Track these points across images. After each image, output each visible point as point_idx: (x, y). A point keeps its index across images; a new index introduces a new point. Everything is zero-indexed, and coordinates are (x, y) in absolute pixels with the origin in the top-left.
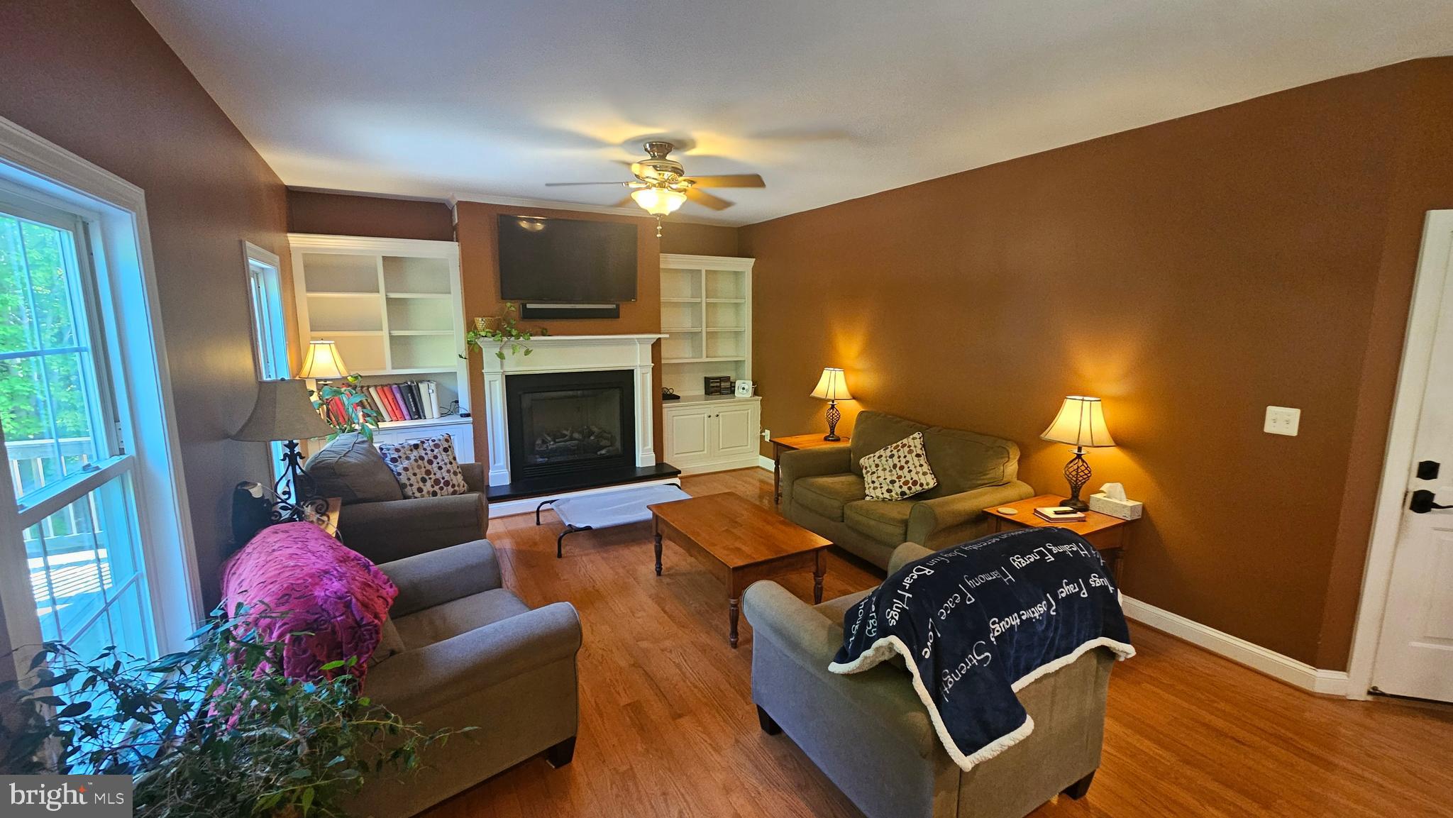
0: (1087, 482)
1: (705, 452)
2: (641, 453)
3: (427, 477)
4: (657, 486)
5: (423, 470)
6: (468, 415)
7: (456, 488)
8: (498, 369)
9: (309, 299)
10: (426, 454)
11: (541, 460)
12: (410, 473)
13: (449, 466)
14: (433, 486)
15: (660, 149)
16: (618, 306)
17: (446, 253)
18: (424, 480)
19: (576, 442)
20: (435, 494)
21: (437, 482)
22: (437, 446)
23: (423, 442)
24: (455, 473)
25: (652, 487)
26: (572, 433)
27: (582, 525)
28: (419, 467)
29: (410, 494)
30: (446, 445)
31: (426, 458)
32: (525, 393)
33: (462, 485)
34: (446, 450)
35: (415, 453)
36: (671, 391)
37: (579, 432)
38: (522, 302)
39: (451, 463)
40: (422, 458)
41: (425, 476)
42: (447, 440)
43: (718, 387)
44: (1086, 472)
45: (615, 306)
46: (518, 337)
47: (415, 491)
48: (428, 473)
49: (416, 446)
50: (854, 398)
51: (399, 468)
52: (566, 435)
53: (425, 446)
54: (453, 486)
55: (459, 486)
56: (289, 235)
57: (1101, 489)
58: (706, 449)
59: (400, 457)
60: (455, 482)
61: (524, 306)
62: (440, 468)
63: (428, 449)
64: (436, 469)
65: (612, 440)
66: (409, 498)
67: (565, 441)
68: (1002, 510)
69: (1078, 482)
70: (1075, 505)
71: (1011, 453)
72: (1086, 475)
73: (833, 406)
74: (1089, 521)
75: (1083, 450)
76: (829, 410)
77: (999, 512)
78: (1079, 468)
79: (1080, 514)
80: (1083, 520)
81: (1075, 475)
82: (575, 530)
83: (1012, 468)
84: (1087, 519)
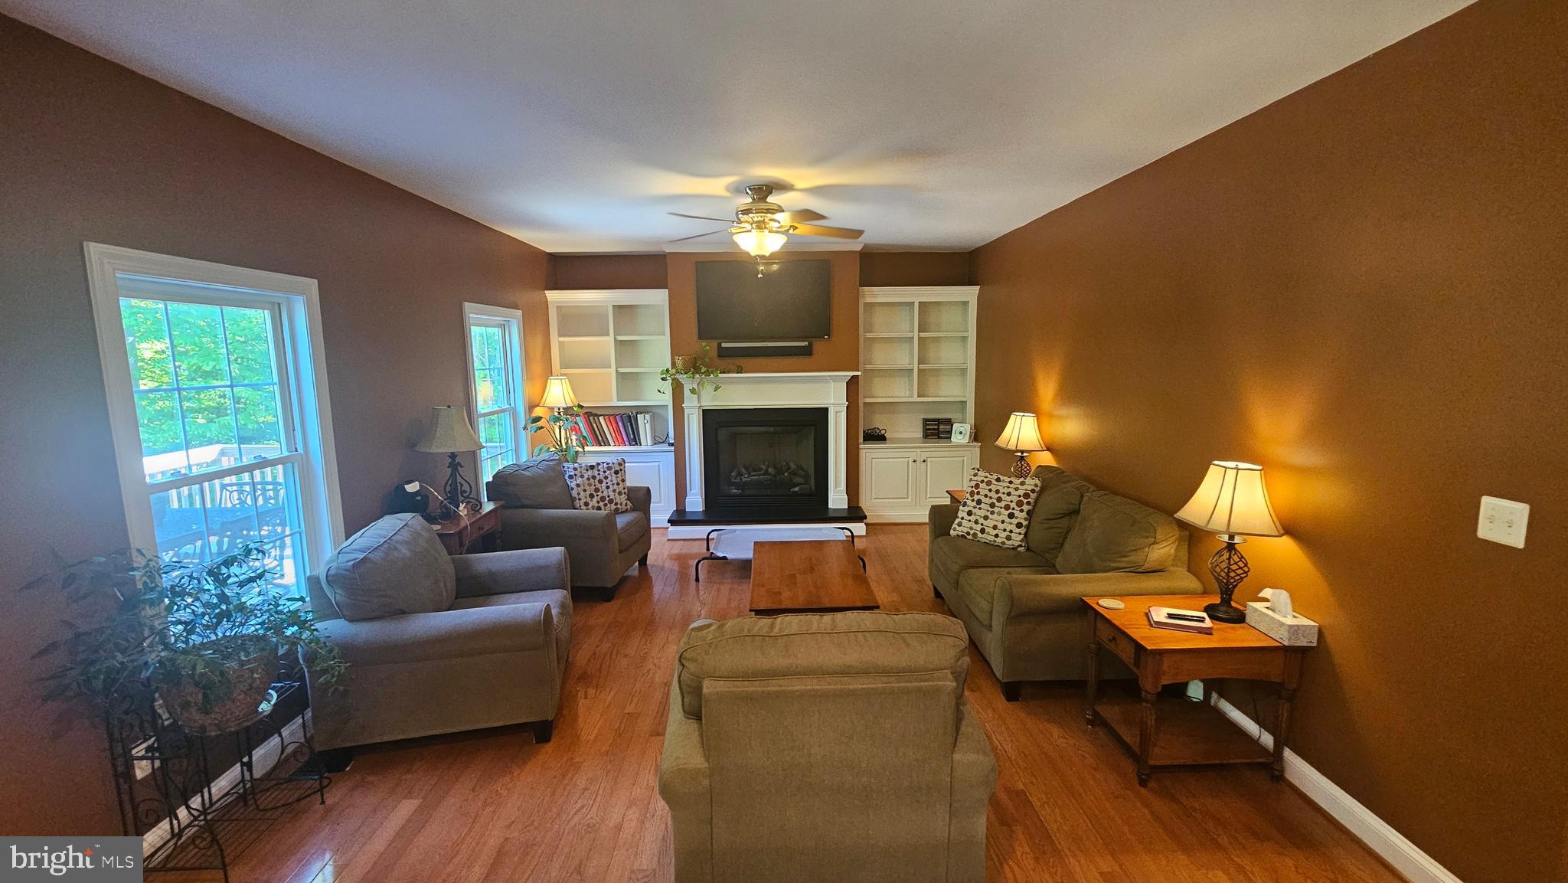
0: (1239, 585)
1: (910, 500)
2: (832, 494)
3: (595, 494)
4: (825, 528)
5: (593, 487)
6: (672, 445)
7: (619, 506)
8: (696, 404)
9: (560, 342)
10: (599, 474)
11: (736, 491)
12: (580, 489)
13: (616, 486)
14: (598, 502)
15: (762, 191)
16: (810, 344)
17: (658, 298)
18: (592, 496)
19: (769, 476)
20: (599, 508)
21: (603, 499)
22: (609, 468)
23: (598, 464)
24: (620, 493)
25: (821, 529)
26: (768, 466)
27: (721, 555)
28: (590, 485)
29: (578, 506)
30: (618, 468)
31: (598, 478)
32: (721, 427)
33: (624, 503)
34: (616, 472)
35: (590, 473)
36: (883, 432)
37: (775, 468)
38: (717, 341)
39: (618, 484)
40: (594, 477)
41: (593, 493)
42: (620, 464)
43: (936, 430)
44: (1246, 569)
45: (807, 343)
46: (707, 373)
47: (582, 504)
48: (597, 490)
49: (592, 467)
50: (1048, 449)
51: (573, 485)
52: (762, 469)
53: (600, 467)
54: (616, 504)
55: (621, 504)
56: (546, 292)
57: (1259, 595)
58: (910, 497)
59: (576, 475)
60: (618, 501)
61: (719, 345)
62: (608, 487)
63: (602, 470)
64: (604, 488)
65: (807, 477)
66: (577, 509)
67: (760, 475)
68: (1105, 602)
69: (1232, 581)
70: (1226, 612)
71: (1159, 532)
72: (1245, 572)
73: (1022, 458)
74: (1216, 636)
75: (1236, 537)
76: (1016, 462)
77: (1098, 603)
78: (1232, 562)
79: (1208, 623)
80: (1208, 632)
81: (1226, 570)
82: (712, 557)
83: (1161, 551)
84: (1213, 632)
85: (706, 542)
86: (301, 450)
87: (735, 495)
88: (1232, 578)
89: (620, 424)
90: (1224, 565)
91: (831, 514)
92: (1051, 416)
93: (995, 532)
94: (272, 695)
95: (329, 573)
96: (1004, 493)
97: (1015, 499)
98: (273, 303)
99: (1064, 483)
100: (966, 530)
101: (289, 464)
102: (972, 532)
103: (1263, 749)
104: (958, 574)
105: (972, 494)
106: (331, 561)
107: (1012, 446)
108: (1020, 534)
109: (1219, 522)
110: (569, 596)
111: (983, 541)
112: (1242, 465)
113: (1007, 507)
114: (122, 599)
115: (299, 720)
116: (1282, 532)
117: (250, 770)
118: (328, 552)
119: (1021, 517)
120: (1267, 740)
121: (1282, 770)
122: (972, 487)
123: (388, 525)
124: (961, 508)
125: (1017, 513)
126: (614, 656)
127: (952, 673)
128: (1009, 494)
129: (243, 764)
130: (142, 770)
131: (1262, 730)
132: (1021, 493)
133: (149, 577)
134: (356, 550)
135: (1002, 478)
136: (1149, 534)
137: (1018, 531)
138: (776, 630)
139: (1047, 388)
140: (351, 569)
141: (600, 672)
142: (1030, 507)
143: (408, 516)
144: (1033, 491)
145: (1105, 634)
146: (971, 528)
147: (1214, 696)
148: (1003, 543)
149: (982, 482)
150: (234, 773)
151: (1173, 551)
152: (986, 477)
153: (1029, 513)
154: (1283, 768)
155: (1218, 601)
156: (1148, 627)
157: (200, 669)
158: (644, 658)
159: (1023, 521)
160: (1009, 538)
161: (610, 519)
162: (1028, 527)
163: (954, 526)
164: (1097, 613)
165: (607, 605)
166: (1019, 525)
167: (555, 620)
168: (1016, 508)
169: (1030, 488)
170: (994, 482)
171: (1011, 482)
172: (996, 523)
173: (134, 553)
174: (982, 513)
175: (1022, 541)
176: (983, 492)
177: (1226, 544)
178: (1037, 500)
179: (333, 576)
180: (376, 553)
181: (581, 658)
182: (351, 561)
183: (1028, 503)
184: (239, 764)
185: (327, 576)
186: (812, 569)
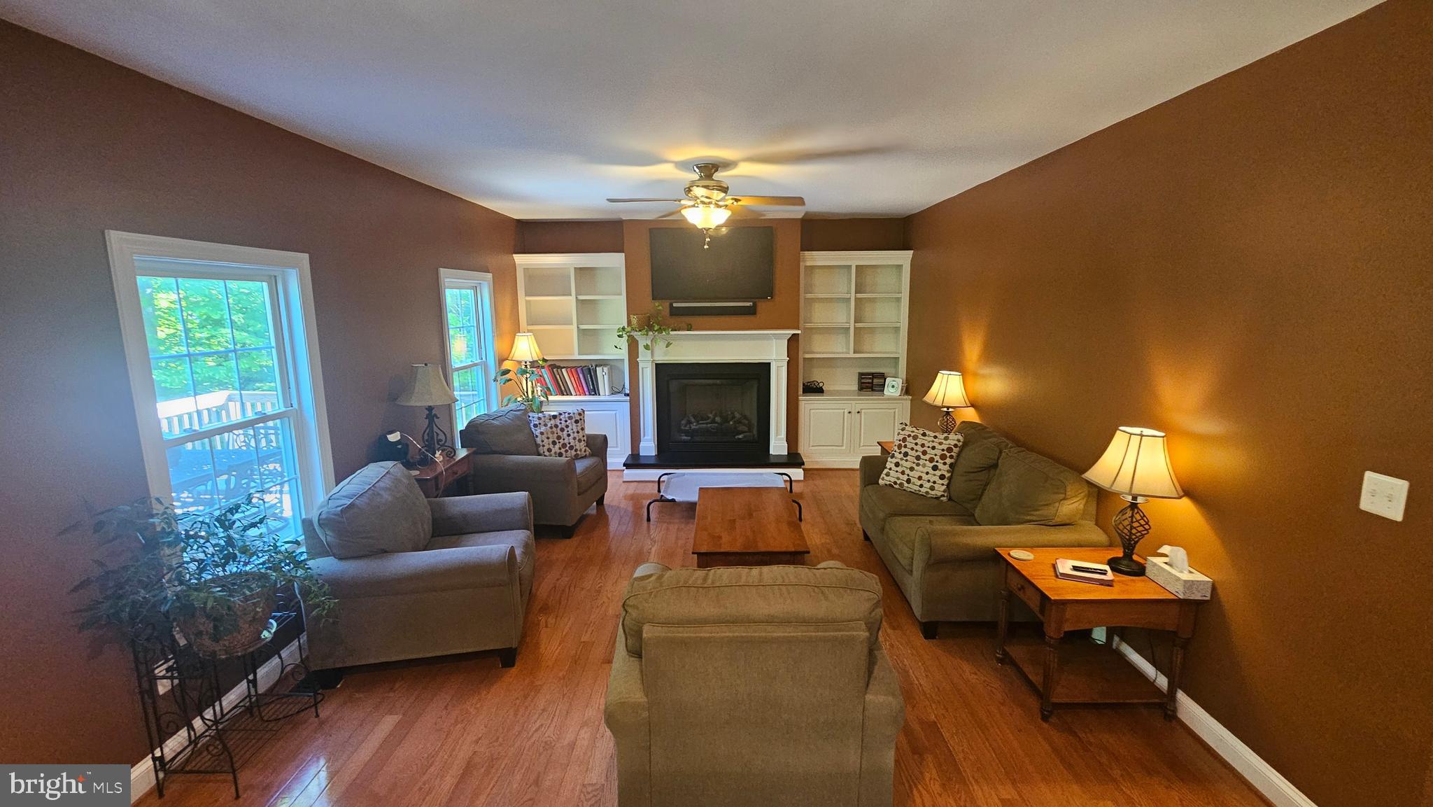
1: (844, 448)
2: (773, 441)
3: (557, 441)
4: (766, 474)
5: (556, 435)
6: (628, 395)
8: (649, 358)
9: (527, 301)
10: (561, 423)
11: (686, 438)
12: (544, 437)
13: (576, 434)
14: (560, 449)
15: (708, 169)
16: (755, 304)
17: (614, 262)
18: (554, 443)
19: (716, 425)
20: (560, 455)
21: (564, 445)
22: (570, 418)
23: (560, 414)
24: (580, 441)
25: (761, 474)
26: (715, 415)
27: (670, 497)
28: (553, 433)
29: (542, 452)
30: (578, 418)
31: (560, 426)
32: (672, 379)
33: (583, 450)
34: (577, 422)
35: (553, 422)
36: (821, 385)
37: (721, 417)
38: (670, 301)
39: (578, 432)
40: (556, 426)
41: (556, 440)
42: (580, 414)
43: (871, 383)
45: (751, 304)
46: (660, 331)
47: (546, 450)
48: (559, 438)
49: (555, 417)
50: (972, 406)
51: (537, 432)
52: (710, 418)
53: (561, 417)
54: (576, 450)
55: (581, 450)
56: (514, 255)
57: (1159, 551)
58: (844, 445)
59: (540, 424)
60: (578, 447)
61: (671, 305)
62: (569, 435)
63: (563, 419)
64: (565, 436)
65: (750, 426)
66: (540, 455)
67: (707, 424)
68: (1017, 553)
69: (1134, 537)
70: (1127, 566)
71: (1069, 488)
72: (1146, 530)
73: (948, 413)
74: (1117, 587)
75: (1139, 497)
76: (943, 417)
77: (1009, 554)
78: (1134, 520)
79: (1110, 576)
80: (1109, 584)
81: (1129, 528)
82: (662, 500)
83: (1071, 506)
84: (1114, 584)
85: (657, 484)
86: (296, 406)
87: (685, 442)
88: (1134, 535)
89: (581, 376)
90: (1126, 523)
91: (772, 460)
92: (975, 375)
93: (919, 483)
94: (271, 624)
95: (321, 517)
96: (929, 447)
97: (939, 453)
98: (270, 276)
99: (985, 438)
100: (893, 480)
101: (286, 419)
102: (898, 482)
103: (1158, 691)
104: (884, 520)
105: (900, 447)
106: (322, 507)
107: (938, 402)
108: (943, 484)
109: (1122, 485)
110: (532, 536)
111: (909, 490)
112: (1147, 431)
113: (931, 460)
114: (143, 542)
115: (296, 643)
116: (1182, 493)
117: (255, 686)
118: (321, 497)
119: (944, 469)
120: (1162, 682)
121: (1175, 711)
122: (900, 440)
123: (373, 473)
124: (889, 459)
125: (940, 466)
126: (572, 589)
127: (865, 624)
128: (934, 448)
129: (249, 682)
130: (163, 687)
131: (1159, 673)
132: (945, 447)
133: (167, 523)
134: (344, 497)
135: (927, 433)
136: (1061, 491)
137: (941, 482)
138: (709, 581)
139: (972, 349)
140: (339, 513)
141: (560, 603)
142: (952, 461)
143: (389, 464)
144: (956, 446)
145: (1014, 582)
146: (898, 479)
147: (1116, 639)
148: (927, 493)
149: (909, 436)
150: (242, 688)
151: (1082, 506)
152: (913, 432)
153: (951, 465)
154: (1176, 708)
155: (1121, 555)
156: (1054, 578)
157: (210, 604)
158: (599, 592)
159: (945, 473)
160: (932, 488)
161: (570, 465)
162: (950, 479)
163: (883, 475)
164: (1008, 564)
165: (568, 541)
166: (942, 477)
167: (519, 559)
168: (940, 461)
169: (953, 443)
170: (920, 436)
171: (935, 437)
172: (921, 474)
173: (154, 501)
174: (909, 465)
175: (944, 491)
176: (909, 445)
177: (1129, 504)
178: (959, 454)
179: (324, 519)
180: (362, 499)
181: (543, 590)
182: (341, 506)
183: (951, 457)
184: (245, 680)
185: (319, 520)
186: (750, 515)
